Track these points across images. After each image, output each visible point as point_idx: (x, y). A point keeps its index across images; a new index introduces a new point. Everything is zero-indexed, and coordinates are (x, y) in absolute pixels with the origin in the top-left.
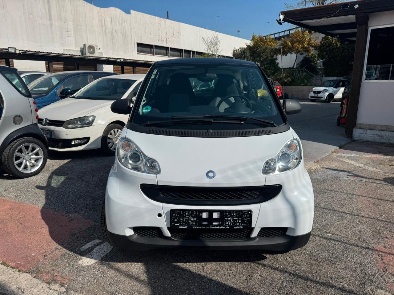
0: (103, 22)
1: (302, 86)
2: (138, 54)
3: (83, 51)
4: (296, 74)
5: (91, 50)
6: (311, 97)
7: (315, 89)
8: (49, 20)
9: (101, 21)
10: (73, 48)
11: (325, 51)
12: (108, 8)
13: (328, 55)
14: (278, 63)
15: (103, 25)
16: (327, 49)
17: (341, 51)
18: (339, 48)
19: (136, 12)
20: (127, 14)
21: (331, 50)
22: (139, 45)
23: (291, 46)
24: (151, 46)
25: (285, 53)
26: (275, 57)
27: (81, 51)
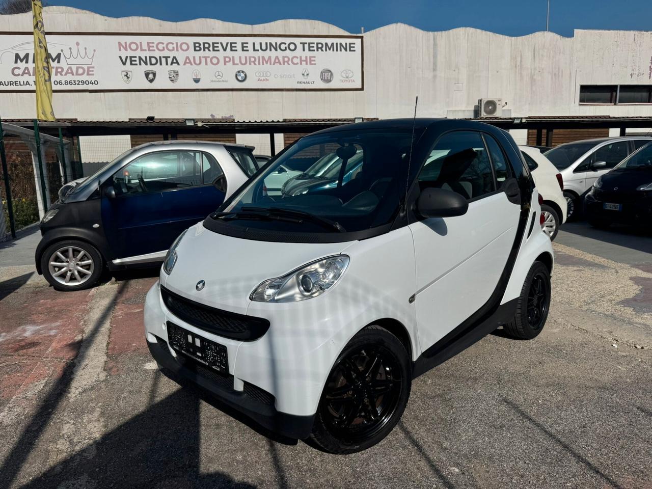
0: (519, 59)
2: (580, 105)
3: (477, 112)
5: (490, 107)
8: (432, 70)
9: (516, 58)
10: (463, 107)
12: (530, 35)
15: (518, 63)
19: (585, 30)
20: (566, 39)
22: (584, 88)
24: (612, 89)
27: (474, 110)
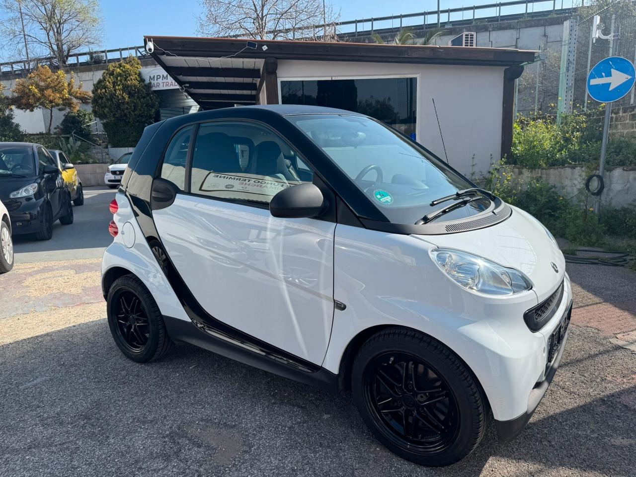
1: (79, 163)
4: (62, 144)
6: (109, 181)
7: (112, 167)
11: (105, 106)
13: (113, 113)
14: (17, 125)
16: (108, 103)
17: (133, 107)
18: (128, 103)
21: (115, 105)
23: (39, 95)
25: (30, 107)
26: (7, 113)
